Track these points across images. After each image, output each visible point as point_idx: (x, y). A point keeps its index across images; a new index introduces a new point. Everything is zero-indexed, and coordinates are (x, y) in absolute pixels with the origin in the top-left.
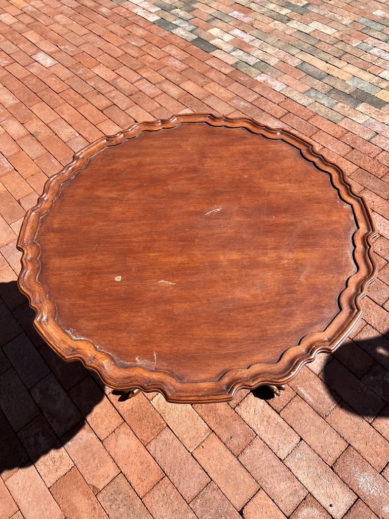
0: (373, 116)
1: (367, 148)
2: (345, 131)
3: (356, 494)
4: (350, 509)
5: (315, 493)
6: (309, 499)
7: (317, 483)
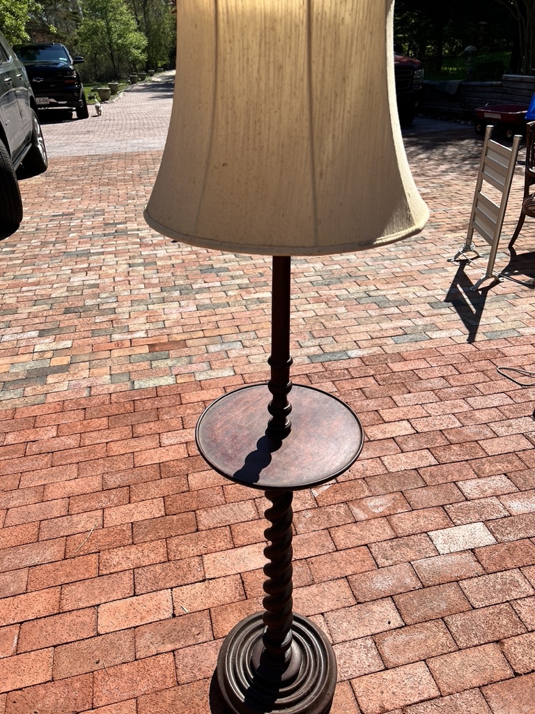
0: (70, 379)
1: (95, 401)
2: (61, 403)
3: (387, 597)
4: (398, 609)
5: (374, 631)
6: (376, 638)
7: (366, 624)
